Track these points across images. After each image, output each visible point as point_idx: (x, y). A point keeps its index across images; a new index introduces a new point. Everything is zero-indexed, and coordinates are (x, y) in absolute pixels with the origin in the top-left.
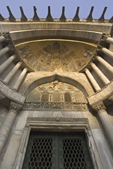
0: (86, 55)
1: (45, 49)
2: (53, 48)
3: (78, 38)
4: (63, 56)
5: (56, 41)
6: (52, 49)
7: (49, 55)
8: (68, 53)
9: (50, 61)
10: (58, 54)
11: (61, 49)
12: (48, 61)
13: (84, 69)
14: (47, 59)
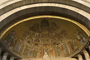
0: (79, 38)
1: (32, 29)
2: (41, 26)
3: (69, 15)
4: (53, 34)
5: (44, 19)
6: (39, 27)
7: (36, 34)
8: (59, 31)
9: (39, 41)
10: (47, 32)
11: (50, 26)
12: (35, 41)
13: (77, 55)
14: (34, 39)
